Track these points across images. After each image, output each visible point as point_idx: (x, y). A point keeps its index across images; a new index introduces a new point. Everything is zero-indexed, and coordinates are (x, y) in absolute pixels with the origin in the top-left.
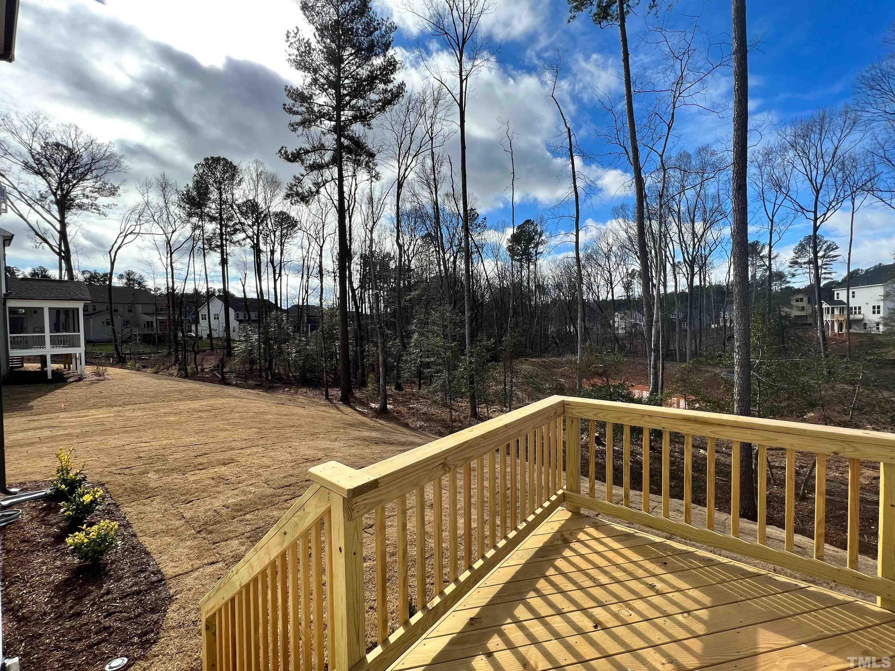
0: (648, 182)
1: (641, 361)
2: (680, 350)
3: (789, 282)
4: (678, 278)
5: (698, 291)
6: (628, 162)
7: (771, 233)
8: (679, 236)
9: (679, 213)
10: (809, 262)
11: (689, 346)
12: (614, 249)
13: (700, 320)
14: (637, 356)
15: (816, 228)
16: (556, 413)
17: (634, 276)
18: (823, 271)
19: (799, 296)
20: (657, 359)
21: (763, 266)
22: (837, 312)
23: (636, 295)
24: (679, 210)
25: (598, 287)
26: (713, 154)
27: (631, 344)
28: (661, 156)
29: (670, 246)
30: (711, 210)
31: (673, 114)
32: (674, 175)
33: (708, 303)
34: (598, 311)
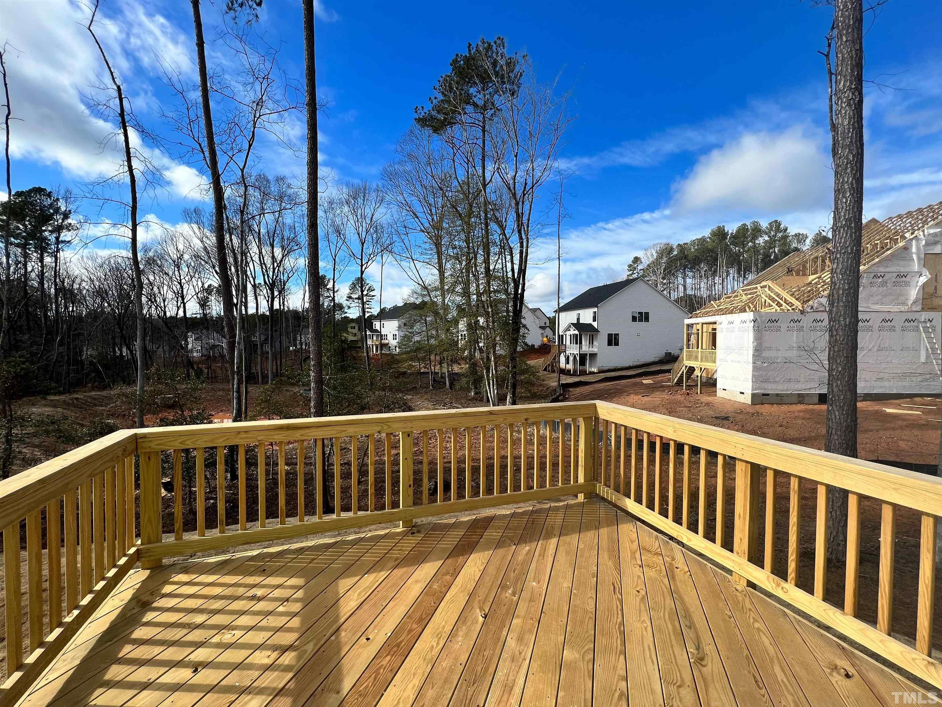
0: (228, 193)
1: (221, 386)
2: (262, 373)
3: (346, 313)
4: (259, 299)
5: (277, 314)
6: (204, 162)
7: (334, 270)
8: (260, 258)
9: (259, 233)
10: (358, 298)
11: (270, 367)
12: (186, 257)
13: (280, 342)
14: (217, 382)
15: (362, 273)
16: (125, 450)
17: (211, 292)
18: (367, 306)
19: (353, 325)
20: (240, 382)
21: (329, 297)
22: (375, 338)
23: (214, 314)
24: (259, 230)
25: (164, 301)
26: (289, 186)
27: (209, 368)
28: (242, 170)
29: (251, 265)
30: (288, 239)
31: (253, 132)
32: (254, 195)
33: (287, 326)
34: (165, 329)
